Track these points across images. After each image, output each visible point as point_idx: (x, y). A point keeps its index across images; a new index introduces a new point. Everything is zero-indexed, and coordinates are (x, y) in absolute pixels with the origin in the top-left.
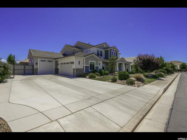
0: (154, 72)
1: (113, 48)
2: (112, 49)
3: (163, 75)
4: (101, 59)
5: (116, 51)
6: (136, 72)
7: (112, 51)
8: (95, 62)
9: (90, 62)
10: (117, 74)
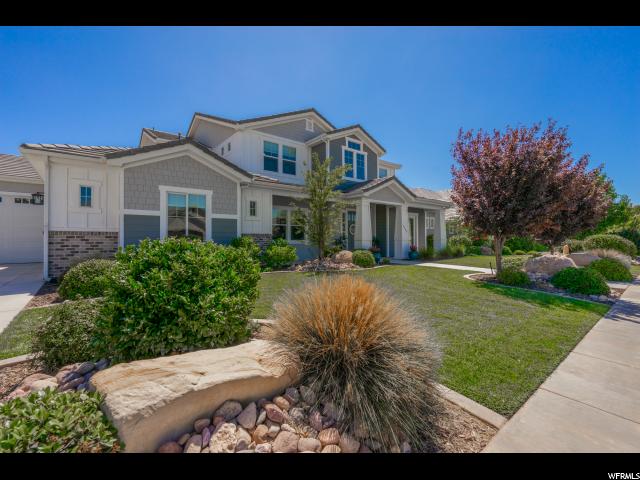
0: (565, 247)
1: (353, 137)
2: (348, 139)
3: (626, 268)
4: (250, 176)
5: (366, 148)
6: (470, 252)
7: (345, 148)
8: (209, 194)
9: (170, 195)
10: (347, 261)
